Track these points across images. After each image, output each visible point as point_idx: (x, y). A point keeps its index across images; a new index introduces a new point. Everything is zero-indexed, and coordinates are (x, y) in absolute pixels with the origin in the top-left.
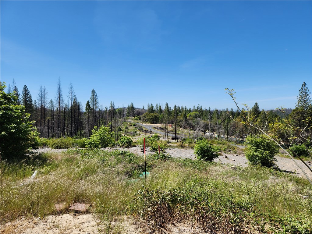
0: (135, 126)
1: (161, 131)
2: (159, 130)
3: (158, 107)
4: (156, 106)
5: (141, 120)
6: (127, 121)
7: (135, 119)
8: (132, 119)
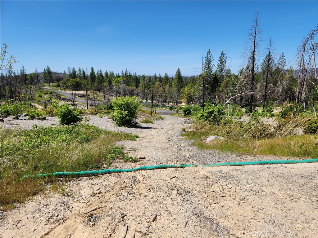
0: (53, 93)
1: (83, 98)
2: (80, 98)
3: (81, 72)
4: (78, 71)
5: (60, 87)
6: (43, 89)
7: (53, 86)
8: (50, 86)
